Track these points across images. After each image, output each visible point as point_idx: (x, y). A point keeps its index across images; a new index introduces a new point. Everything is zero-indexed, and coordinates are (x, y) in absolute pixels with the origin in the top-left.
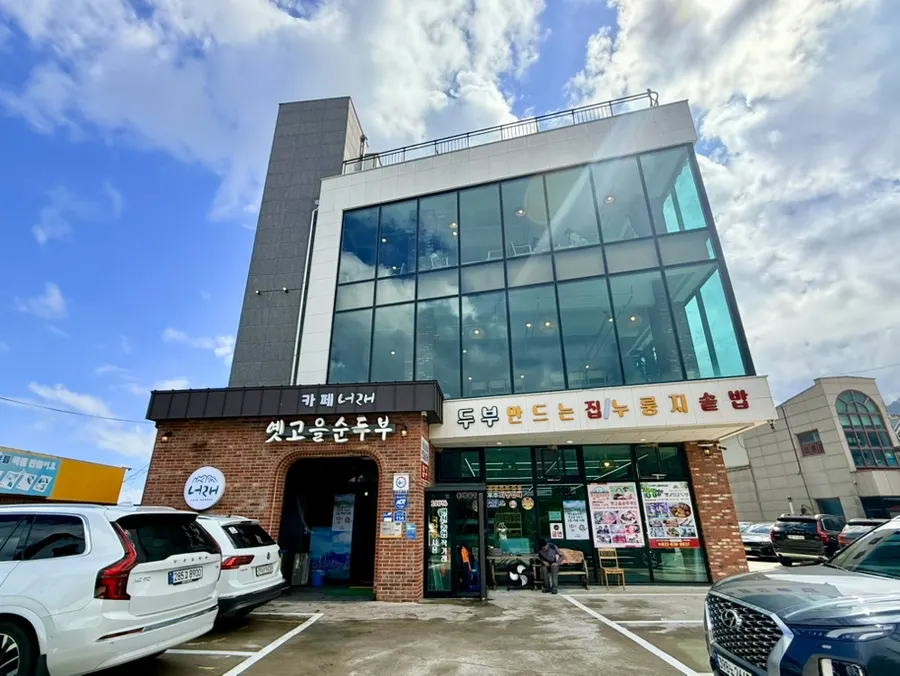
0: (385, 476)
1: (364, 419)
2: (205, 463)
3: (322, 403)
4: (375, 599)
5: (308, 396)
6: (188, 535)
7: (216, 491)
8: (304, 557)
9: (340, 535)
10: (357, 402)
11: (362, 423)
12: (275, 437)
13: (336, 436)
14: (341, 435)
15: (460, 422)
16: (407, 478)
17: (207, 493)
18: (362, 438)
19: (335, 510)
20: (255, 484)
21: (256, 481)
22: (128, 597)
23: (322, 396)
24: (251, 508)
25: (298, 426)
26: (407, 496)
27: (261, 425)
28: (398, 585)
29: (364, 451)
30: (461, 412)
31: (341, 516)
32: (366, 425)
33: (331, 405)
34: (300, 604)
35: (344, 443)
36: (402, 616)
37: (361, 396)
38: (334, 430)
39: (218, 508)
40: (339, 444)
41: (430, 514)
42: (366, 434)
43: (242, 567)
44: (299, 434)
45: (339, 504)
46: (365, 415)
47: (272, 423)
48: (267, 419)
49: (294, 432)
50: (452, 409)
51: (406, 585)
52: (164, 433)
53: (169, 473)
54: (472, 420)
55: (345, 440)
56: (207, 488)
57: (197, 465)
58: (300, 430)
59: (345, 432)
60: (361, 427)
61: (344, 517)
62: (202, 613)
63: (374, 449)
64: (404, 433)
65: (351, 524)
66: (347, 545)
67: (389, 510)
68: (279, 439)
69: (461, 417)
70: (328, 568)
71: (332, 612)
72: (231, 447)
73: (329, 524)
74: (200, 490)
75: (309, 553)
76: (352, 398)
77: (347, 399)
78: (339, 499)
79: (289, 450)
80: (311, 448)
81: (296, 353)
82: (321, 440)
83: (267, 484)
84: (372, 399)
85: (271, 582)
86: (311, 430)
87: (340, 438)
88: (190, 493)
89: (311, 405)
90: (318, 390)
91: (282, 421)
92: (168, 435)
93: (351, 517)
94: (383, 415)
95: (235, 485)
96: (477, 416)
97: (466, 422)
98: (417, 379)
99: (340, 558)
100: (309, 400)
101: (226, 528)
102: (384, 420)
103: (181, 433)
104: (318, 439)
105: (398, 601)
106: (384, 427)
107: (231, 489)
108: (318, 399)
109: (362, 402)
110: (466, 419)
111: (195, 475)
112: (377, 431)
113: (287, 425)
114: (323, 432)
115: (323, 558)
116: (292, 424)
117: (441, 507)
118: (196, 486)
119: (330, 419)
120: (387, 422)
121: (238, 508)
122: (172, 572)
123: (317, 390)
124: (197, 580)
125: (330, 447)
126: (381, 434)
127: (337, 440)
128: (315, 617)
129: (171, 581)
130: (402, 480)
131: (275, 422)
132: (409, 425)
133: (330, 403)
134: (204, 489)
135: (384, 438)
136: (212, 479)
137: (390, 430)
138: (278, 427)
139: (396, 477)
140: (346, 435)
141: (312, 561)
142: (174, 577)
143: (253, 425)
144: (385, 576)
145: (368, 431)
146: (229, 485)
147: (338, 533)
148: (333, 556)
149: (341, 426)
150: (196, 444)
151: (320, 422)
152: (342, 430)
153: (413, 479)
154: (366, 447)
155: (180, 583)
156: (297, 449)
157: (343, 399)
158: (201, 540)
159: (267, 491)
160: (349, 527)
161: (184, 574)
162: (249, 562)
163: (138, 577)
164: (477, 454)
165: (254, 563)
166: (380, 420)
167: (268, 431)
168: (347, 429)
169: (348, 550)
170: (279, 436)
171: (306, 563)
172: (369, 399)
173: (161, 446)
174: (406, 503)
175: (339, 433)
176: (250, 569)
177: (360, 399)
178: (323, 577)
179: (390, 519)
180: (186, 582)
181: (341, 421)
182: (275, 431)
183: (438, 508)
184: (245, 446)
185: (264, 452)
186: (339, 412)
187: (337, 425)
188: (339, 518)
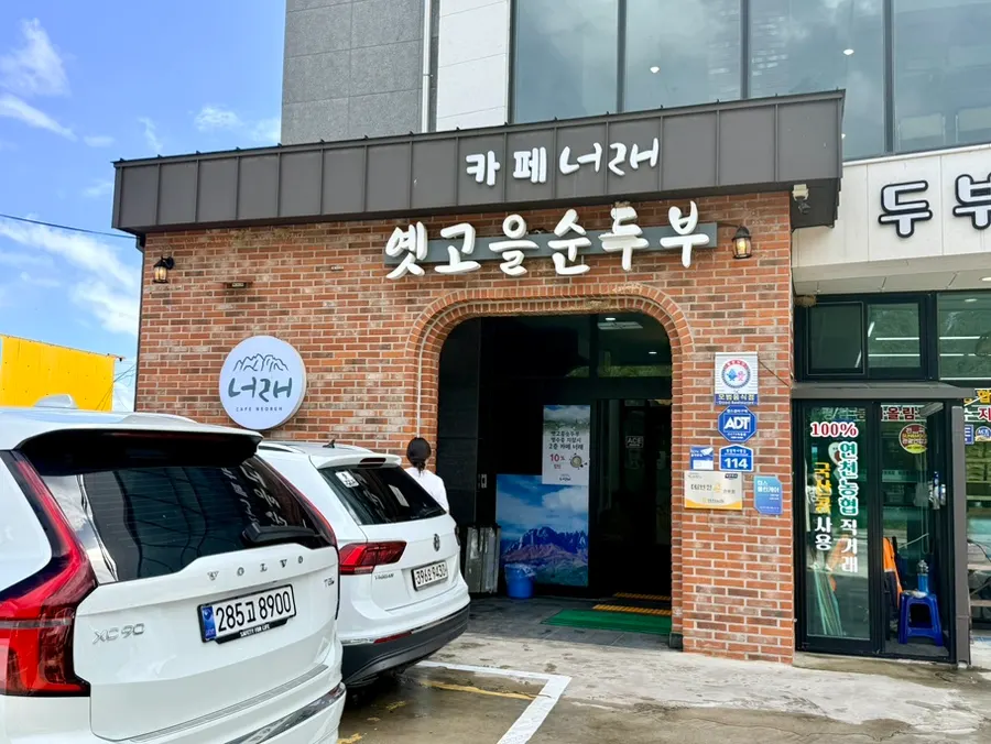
0: (687, 357)
1: (630, 212)
2: (256, 327)
3: (517, 174)
4: (679, 647)
5: (480, 158)
6: (238, 489)
7: (288, 389)
8: (486, 535)
9: (562, 494)
10: (612, 165)
11: (623, 223)
12: (408, 264)
13: (558, 259)
14: (572, 256)
15: (887, 218)
16: (751, 360)
17: (269, 395)
18: (626, 263)
19: (547, 438)
20: (372, 377)
21: (375, 370)
22: (83, 689)
23: (517, 155)
24: (371, 427)
25: (461, 237)
26: (754, 407)
27: (371, 238)
28: (740, 620)
29: (630, 297)
30: (890, 194)
31: (560, 451)
32: (635, 229)
33: (543, 179)
34: (501, 642)
35: (578, 278)
36: (779, 705)
37: (621, 148)
38: (554, 244)
39: (296, 426)
40: (565, 279)
41: (806, 454)
42: (636, 253)
43: (379, 569)
44: (464, 258)
45: (555, 424)
46: (632, 200)
47: (398, 231)
48: (383, 223)
49: (452, 251)
50: (863, 184)
51: (757, 621)
52: (156, 260)
53: (180, 350)
54: (923, 214)
55: (583, 268)
56: (267, 383)
57: (237, 332)
58: (468, 247)
59: (579, 249)
60: (624, 235)
61: (568, 454)
62: (305, 714)
63: (657, 293)
64: (742, 245)
65: (586, 468)
66: (580, 516)
67: (707, 442)
68: (417, 270)
69: (891, 206)
70: (539, 562)
71: (590, 676)
72: (308, 290)
73: (535, 468)
74: (253, 387)
75: (496, 527)
76: (596, 157)
77: (583, 159)
78: (550, 413)
79: (444, 297)
80: (493, 291)
81: (426, 70)
82: (520, 270)
83: (399, 377)
84: (652, 155)
85: (448, 604)
86: (495, 247)
87: (568, 264)
88: (232, 394)
89: (491, 181)
90: (504, 138)
91: (420, 225)
92: (167, 264)
93: (585, 454)
94: (682, 198)
95: (329, 377)
96: (940, 199)
97: (905, 220)
98: (754, 95)
99: (566, 542)
100: (483, 166)
101: (329, 472)
102: (686, 213)
103: (193, 260)
104: (513, 267)
105: (740, 657)
106: (685, 232)
107: (320, 385)
108: (507, 164)
109: (624, 165)
110: (906, 210)
111: (237, 353)
112: (667, 242)
113: (433, 235)
114: (523, 250)
115: (526, 540)
116: (446, 233)
117: (840, 439)
118: (244, 378)
119: (540, 213)
120: (692, 219)
121: (341, 428)
122: (209, 607)
123: (500, 139)
124: (282, 622)
125: (543, 288)
126: (678, 250)
127: (561, 269)
128: (555, 687)
129: (207, 633)
130: (737, 369)
131: (405, 229)
132: (755, 224)
133: (540, 174)
134: (260, 386)
135: (686, 259)
136: (277, 364)
137: (702, 239)
138: (413, 239)
139: (721, 360)
140: (583, 255)
141: (503, 544)
142: (216, 619)
143: (351, 239)
144: (700, 596)
145: (642, 243)
146: (313, 376)
147: (556, 488)
148: (551, 537)
149: (571, 234)
150: (230, 285)
151: (515, 226)
152: (572, 246)
153: (770, 365)
154: (634, 287)
155: (236, 636)
156: (461, 294)
157: (570, 162)
158: (271, 500)
159: (401, 392)
160: (582, 477)
161: (244, 609)
162: (395, 558)
163: (103, 626)
164: (911, 312)
165: (407, 560)
166: (674, 214)
167: (391, 250)
168: (585, 242)
169: (581, 526)
170: (418, 263)
171: (490, 548)
172: (644, 156)
173: (154, 288)
174: (752, 424)
175: (565, 252)
176: (398, 574)
177: (620, 157)
178: (532, 580)
179: (709, 464)
180: (253, 632)
181: (569, 220)
182: (405, 252)
183: (830, 440)
184: (338, 289)
185: (384, 302)
186: (563, 194)
187: (560, 229)
188: (554, 457)
